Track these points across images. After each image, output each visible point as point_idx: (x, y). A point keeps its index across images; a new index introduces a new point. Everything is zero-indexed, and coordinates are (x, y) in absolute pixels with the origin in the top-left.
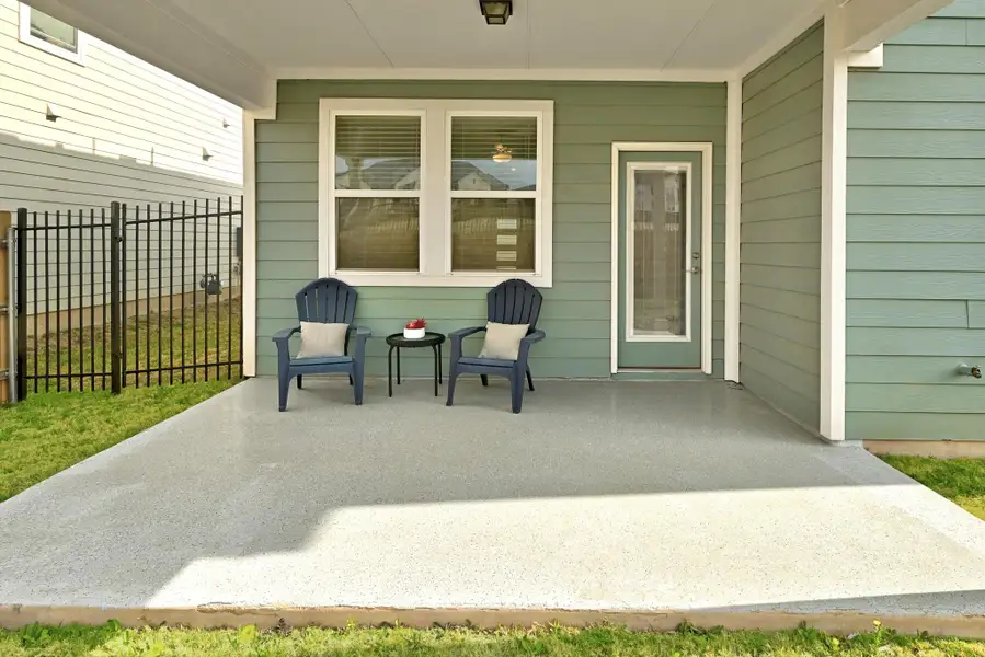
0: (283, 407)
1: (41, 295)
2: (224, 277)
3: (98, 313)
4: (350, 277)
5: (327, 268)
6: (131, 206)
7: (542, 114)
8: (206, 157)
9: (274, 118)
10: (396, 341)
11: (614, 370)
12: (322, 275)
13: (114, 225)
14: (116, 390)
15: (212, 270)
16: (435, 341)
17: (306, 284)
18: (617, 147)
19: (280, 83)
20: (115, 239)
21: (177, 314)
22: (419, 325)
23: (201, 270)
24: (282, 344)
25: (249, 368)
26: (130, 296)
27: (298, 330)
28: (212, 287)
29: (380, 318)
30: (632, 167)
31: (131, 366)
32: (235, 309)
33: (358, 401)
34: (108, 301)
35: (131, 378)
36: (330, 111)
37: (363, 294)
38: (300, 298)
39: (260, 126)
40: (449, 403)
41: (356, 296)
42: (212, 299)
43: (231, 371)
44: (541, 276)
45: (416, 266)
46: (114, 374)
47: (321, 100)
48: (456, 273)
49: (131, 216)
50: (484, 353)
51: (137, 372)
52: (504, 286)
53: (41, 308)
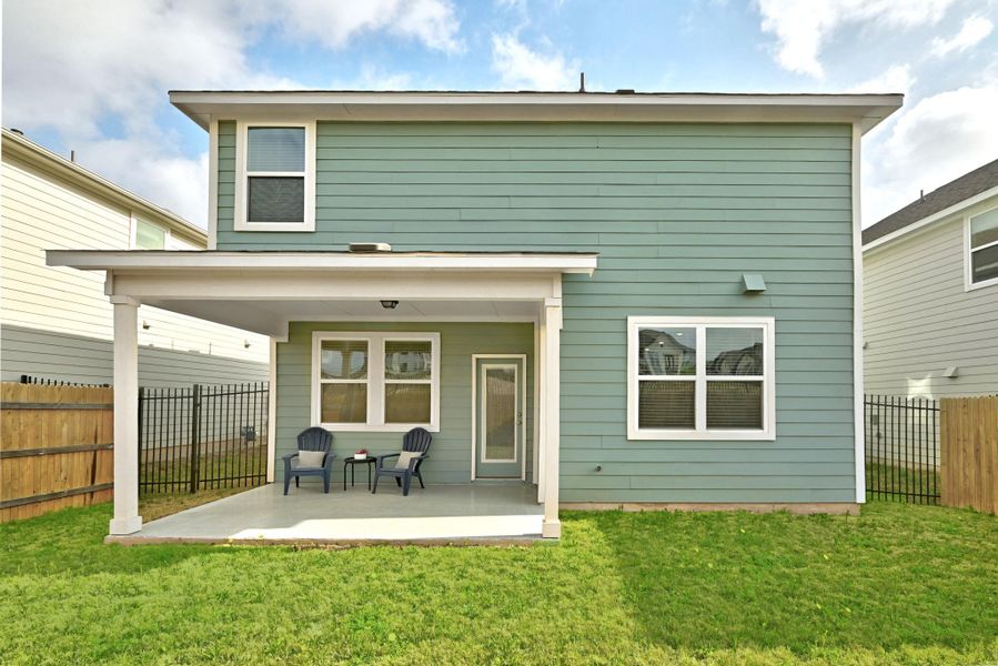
0: (286, 493)
1: (151, 438)
2: (257, 429)
3: (184, 450)
4: (329, 427)
5: (316, 421)
6: (205, 387)
7: (434, 339)
8: (247, 346)
9: (286, 341)
10: (351, 461)
11: (473, 478)
12: (313, 425)
13: (195, 397)
14: (193, 491)
15: (251, 424)
16: (371, 460)
17: (302, 430)
18: (475, 356)
19: (290, 323)
20: (195, 405)
21: (223, 454)
22: (363, 452)
23: (244, 424)
24: (287, 461)
25: (270, 478)
26: (203, 440)
27: (297, 455)
28: (249, 435)
29: (342, 450)
30: (485, 367)
31: (202, 478)
32: (263, 451)
33: (326, 491)
34: (190, 442)
35: (202, 484)
36: (318, 338)
37: (335, 436)
38: (299, 438)
39: (280, 346)
40: (374, 492)
41: (332, 437)
42: (250, 444)
43: (260, 479)
44: (433, 426)
45: (364, 420)
46: (192, 482)
47: (314, 333)
48: (388, 424)
49: (205, 393)
50: (397, 467)
51: (205, 481)
52: (413, 431)
53: (151, 446)
